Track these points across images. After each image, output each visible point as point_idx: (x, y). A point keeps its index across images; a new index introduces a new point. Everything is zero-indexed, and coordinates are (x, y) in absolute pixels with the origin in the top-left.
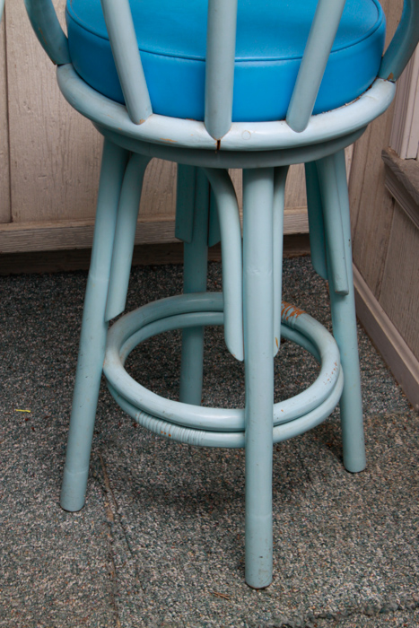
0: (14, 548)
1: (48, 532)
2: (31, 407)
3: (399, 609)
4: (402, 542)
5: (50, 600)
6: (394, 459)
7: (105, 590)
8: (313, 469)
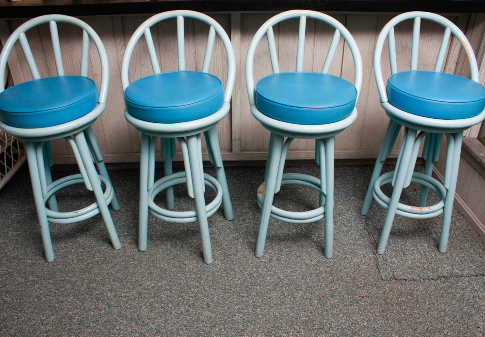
0: (345, 248)
1: (354, 245)
2: (343, 206)
3: (466, 276)
4: (464, 255)
5: (358, 265)
6: (457, 229)
7: (374, 263)
8: (432, 231)
